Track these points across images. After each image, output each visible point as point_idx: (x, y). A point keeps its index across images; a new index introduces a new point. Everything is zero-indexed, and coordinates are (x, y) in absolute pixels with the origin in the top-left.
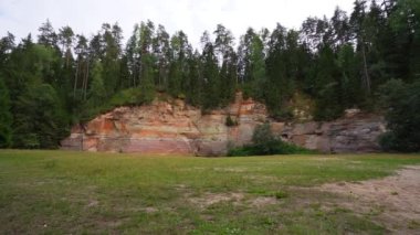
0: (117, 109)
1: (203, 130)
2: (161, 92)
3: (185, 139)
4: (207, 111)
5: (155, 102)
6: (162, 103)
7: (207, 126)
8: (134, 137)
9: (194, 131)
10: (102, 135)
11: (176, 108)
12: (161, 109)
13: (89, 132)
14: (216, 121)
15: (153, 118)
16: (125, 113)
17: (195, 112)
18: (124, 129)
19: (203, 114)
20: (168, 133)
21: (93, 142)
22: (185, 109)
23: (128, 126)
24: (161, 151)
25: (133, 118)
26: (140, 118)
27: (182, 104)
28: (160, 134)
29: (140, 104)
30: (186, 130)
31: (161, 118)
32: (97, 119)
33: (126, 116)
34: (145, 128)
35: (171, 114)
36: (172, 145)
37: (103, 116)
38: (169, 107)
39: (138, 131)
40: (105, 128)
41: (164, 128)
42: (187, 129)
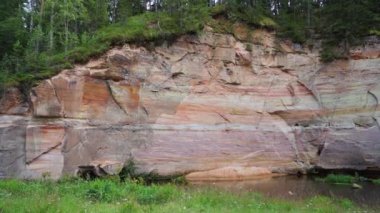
0: (114, 52)
1: (329, 101)
2: (216, 16)
3: (283, 127)
4: (338, 51)
5: (207, 37)
6: (224, 38)
7: (341, 90)
8: (161, 122)
9: (305, 104)
10: (80, 119)
11: (256, 51)
12: (223, 53)
13: (41, 110)
14: (365, 73)
15: (205, 74)
16: (134, 61)
17: (304, 59)
18: (135, 104)
19: (326, 60)
20: (244, 113)
21: (54, 137)
22: (278, 52)
23: (145, 96)
24: (227, 157)
25: (157, 75)
26: (175, 76)
27: (268, 41)
28: (223, 115)
29: (172, 40)
30: (285, 102)
31: (224, 75)
32: (63, 76)
33: (139, 69)
34: (186, 99)
35: (247, 64)
36: (254, 143)
37: (80, 69)
38: (241, 48)
39: (172, 108)
40: (87, 100)
41: (233, 100)
42: (288, 100)
